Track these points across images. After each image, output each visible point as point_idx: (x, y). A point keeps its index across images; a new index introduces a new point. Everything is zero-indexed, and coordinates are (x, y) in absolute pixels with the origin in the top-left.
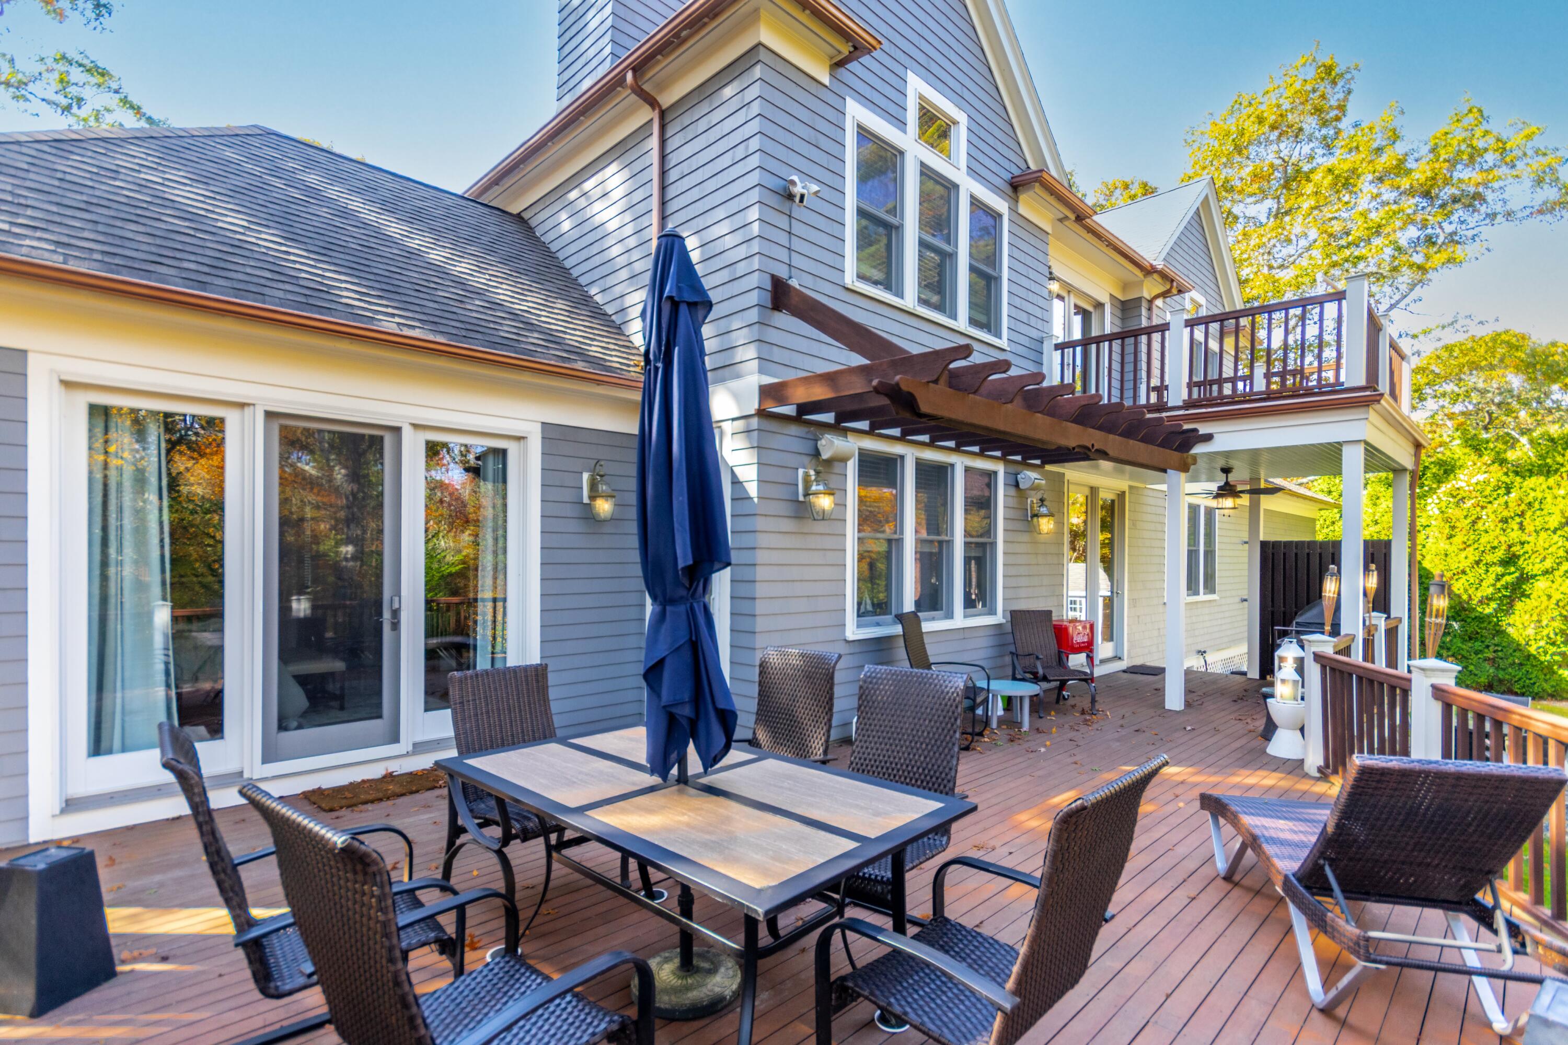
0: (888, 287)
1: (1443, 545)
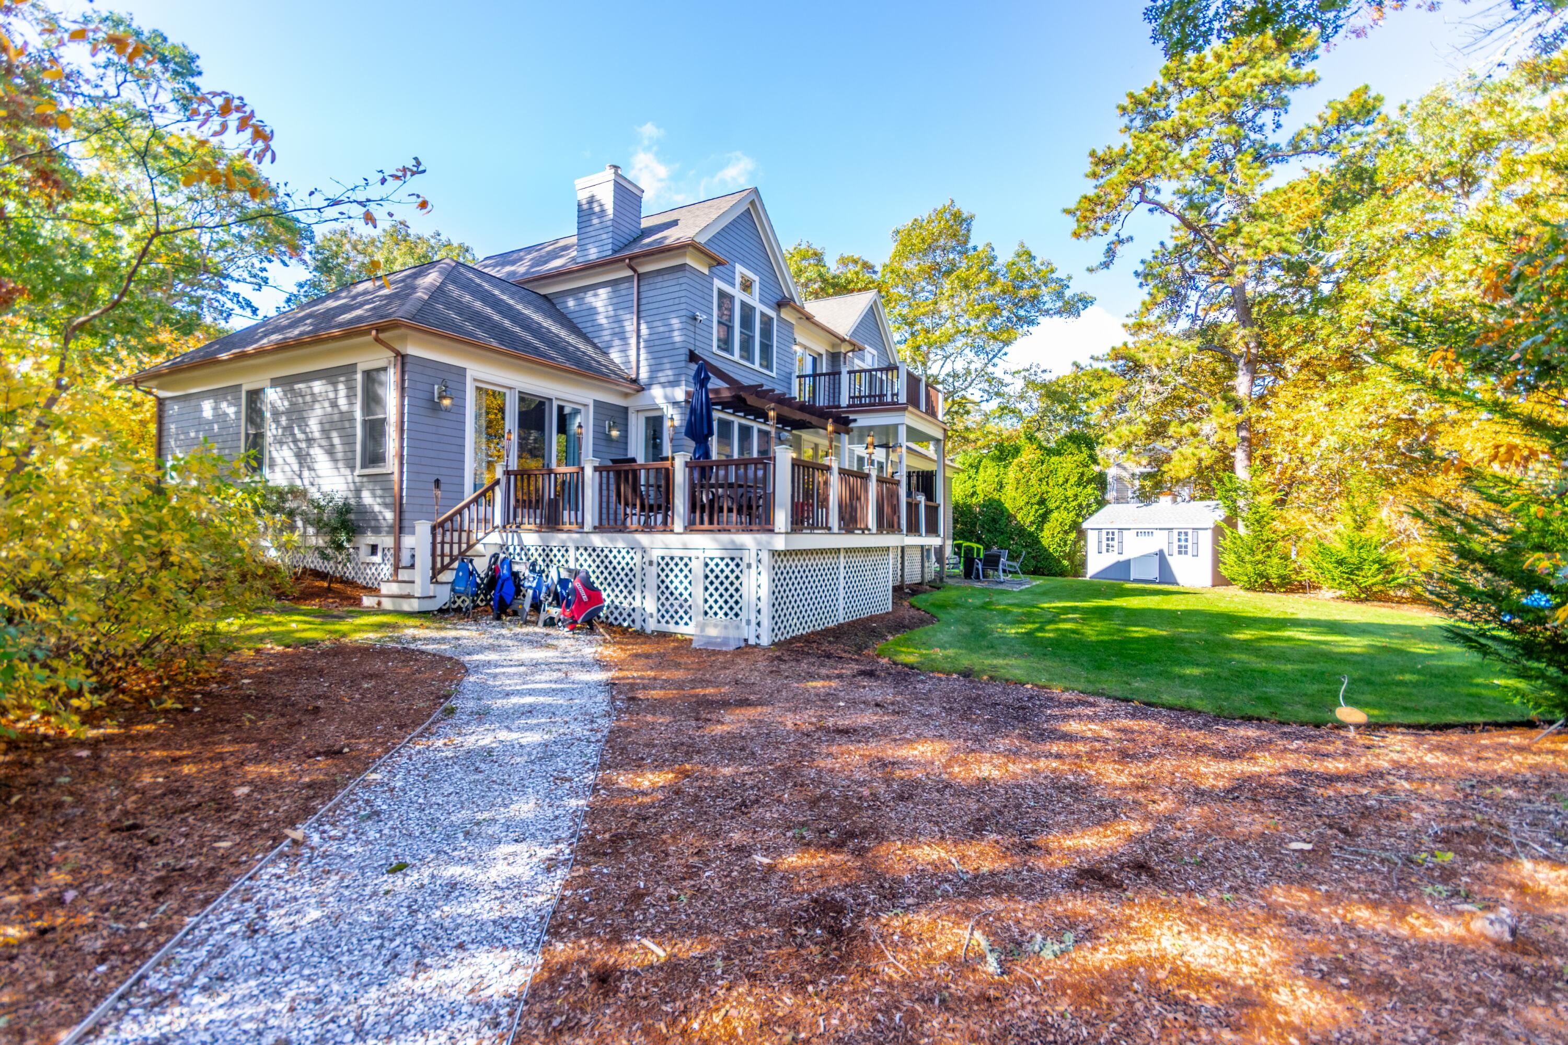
0: (728, 352)
1: (1013, 494)
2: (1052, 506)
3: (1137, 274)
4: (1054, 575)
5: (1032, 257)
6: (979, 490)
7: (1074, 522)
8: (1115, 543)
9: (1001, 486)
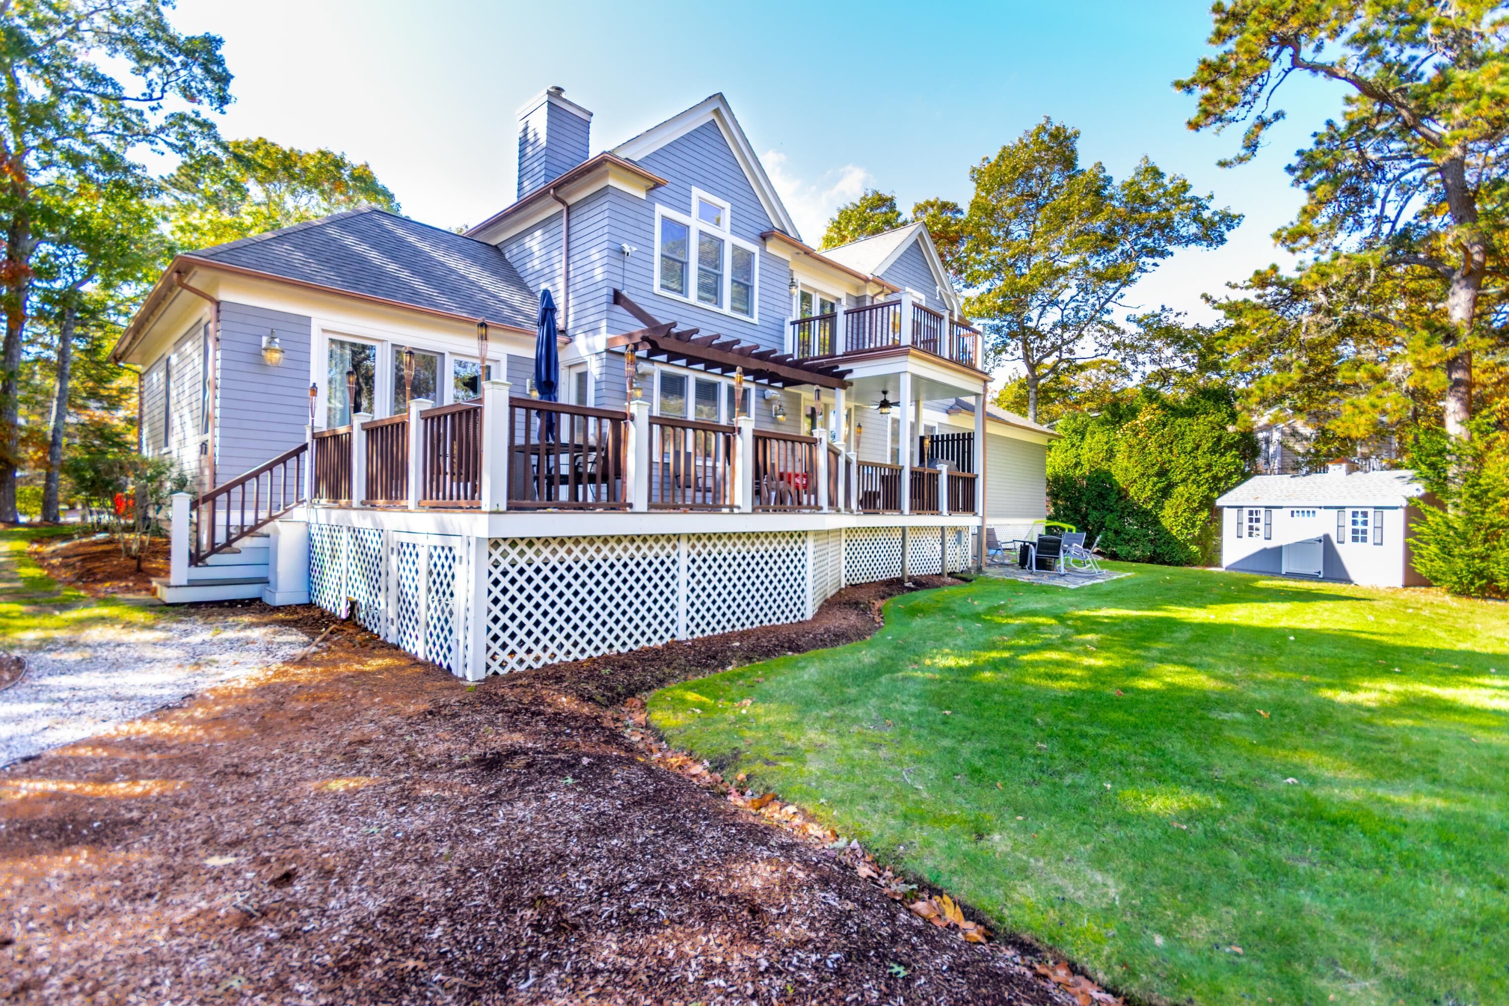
0: (681, 292)
1: (1125, 464)
2: (1176, 477)
3: (1290, 169)
4: (1178, 564)
5: (1157, 174)
6: (1084, 459)
7: (1207, 497)
8: (1261, 525)
9: (1111, 455)
